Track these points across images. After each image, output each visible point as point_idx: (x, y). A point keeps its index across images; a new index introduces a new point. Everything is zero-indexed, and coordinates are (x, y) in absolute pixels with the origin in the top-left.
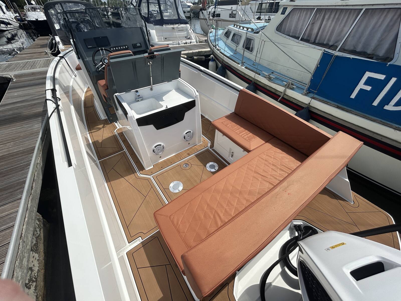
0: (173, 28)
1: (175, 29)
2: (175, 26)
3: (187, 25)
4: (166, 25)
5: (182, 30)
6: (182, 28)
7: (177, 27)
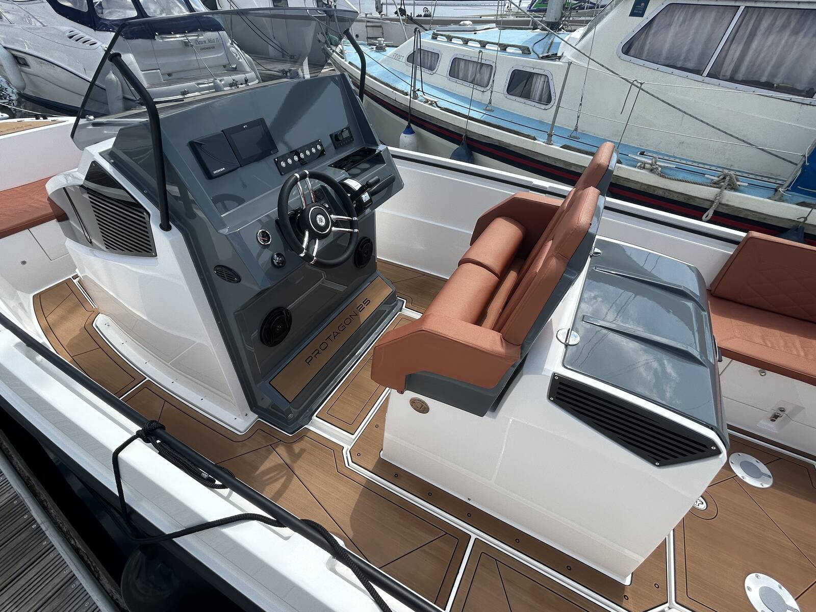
0: (185, 42)
1: (192, 46)
2: (190, 38)
3: (220, 32)
4: (163, 36)
5: (209, 47)
6: (210, 41)
7: (196, 40)
